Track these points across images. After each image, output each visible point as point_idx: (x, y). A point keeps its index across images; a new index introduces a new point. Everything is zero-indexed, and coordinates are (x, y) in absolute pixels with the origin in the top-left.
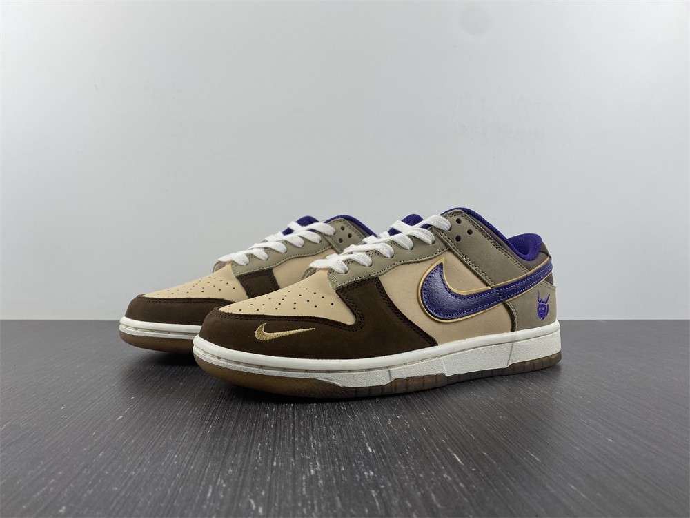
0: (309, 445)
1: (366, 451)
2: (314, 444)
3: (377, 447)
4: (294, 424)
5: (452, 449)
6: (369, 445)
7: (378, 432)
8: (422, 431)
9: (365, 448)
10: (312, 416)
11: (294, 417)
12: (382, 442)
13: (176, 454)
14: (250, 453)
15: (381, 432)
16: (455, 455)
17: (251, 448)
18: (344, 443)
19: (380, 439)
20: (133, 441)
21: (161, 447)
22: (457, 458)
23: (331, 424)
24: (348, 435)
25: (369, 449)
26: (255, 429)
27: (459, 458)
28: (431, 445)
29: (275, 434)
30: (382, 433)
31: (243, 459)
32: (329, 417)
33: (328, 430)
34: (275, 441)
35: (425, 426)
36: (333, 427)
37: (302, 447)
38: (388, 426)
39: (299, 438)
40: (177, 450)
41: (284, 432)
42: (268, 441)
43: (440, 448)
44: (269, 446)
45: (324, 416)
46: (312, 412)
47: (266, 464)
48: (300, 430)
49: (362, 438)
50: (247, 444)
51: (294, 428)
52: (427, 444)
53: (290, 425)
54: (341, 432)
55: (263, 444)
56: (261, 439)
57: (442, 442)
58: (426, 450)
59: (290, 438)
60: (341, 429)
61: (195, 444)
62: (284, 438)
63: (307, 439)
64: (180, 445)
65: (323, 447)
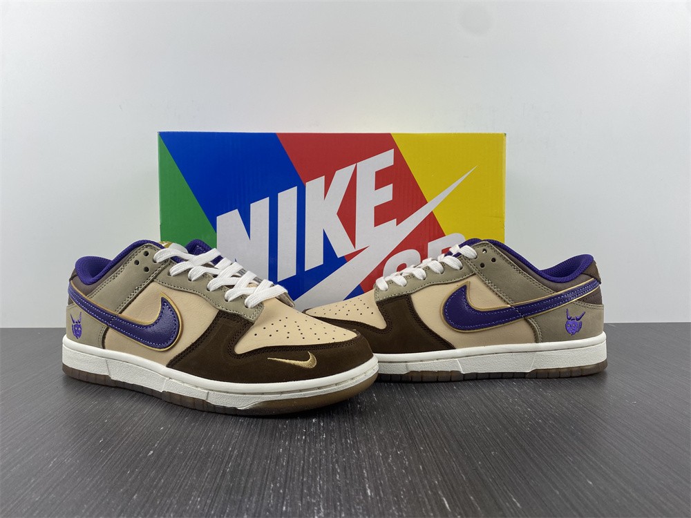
1: (365, 493)
2: (320, 485)
3: (376, 490)
4: (304, 461)
5: (443, 492)
6: (369, 487)
7: (378, 472)
8: (419, 468)
9: (365, 490)
10: (321, 452)
11: (305, 452)
12: (381, 483)
13: (199, 496)
14: (264, 495)
15: (381, 471)
16: (444, 499)
17: (265, 489)
18: (347, 484)
19: (380, 479)
20: (162, 481)
21: (187, 488)
22: (446, 503)
23: (337, 462)
24: (351, 474)
25: (369, 491)
26: (269, 467)
27: (448, 504)
28: (424, 486)
29: (287, 473)
30: (382, 473)
31: (257, 502)
32: (336, 452)
33: (334, 469)
34: (286, 482)
35: (422, 464)
36: (339, 466)
37: (309, 489)
38: (389, 464)
39: (308, 477)
40: (201, 492)
41: (294, 471)
43: (432, 491)
44: (280, 487)
45: (332, 451)
46: (321, 446)
47: (276, 508)
48: (308, 468)
49: (363, 476)
50: (261, 485)
51: (304, 464)
52: (421, 486)
53: (300, 462)
54: (345, 471)
55: (275, 485)
56: (274, 479)
57: (435, 484)
58: (420, 492)
59: (299, 478)
60: (345, 468)
61: (215, 485)
62: (294, 478)
63: (314, 479)
64: (203, 486)
65: (328, 489)
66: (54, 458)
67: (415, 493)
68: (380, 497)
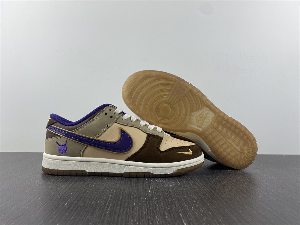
0: (156, 222)
2: (158, 220)
4: (147, 209)
6: (185, 222)
7: (188, 215)
8: (209, 214)
10: (155, 205)
11: (147, 205)
12: (191, 220)
15: (189, 214)
17: (128, 222)
18: (172, 221)
19: (190, 218)
20: (72, 217)
21: (86, 221)
23: (165, 210)
24: (174, 216)
26: (129, 212)
29: (139, 215)
30: (190, 215)
32: (163, 205)
33: (164, 213)
34: (139, 219)
35: (210, 211)
36: (166, 212)
37: (152, 222)
38: (192, 211)
39: (151, 217)
41: (143, 214)
42: (136, 219)
44: (137, 221)
45: (161, 205)
46: (155, 202)
48: (150, 213)
49: (181, 218)
50: (126, 220)
53: (145, 210)
54: (170, 214)
55: (134, 220)
56: (133, 217)
57: (220, 221)
59: (146, 217)
60: (170, 212)
61: (101, 220)
62: (143, 217)
63: (154, 218)
64: (95, 220)
65: (162, 222)
66: (15, 205)
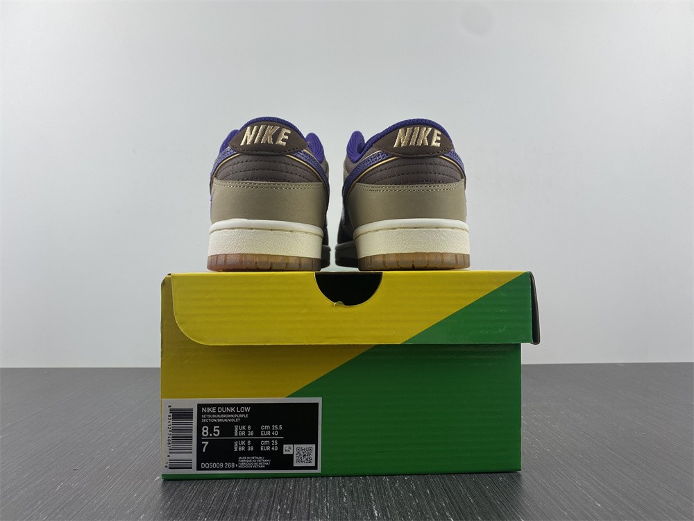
0: (323, 509)
1: (373, 514)
2: (327, 507)
3: (383, 511)
5: (450, 513)
6: (376, 509)
7: (385, 495)
8: (425, 493)
9: (372, 511)
12: (388, 506)
13: (206, 517)
14: (271, 515)
15: (388, 494)
17: (271, 510)
18: (354, 506)
19: (387, 501)
23: (344, 486)
24: (358, 497)
25: (376, 512)
26: (276, 491)
28: (431, 508)
29: (293, 496)
30: (389, 496)
33: (340, 492)
34: (293, 504)
35: (429, 488)
36: (345, 490)
37: (316, 510)
38: (396, 488)
39: (314, 500)
40: (207, 513)
41: (301, 495)
42: (287, 505)
43: (439, 512)
44: (287, 509)
48: (315, 492)
49: (371, 501)
50: (268, 507)
51: (310, 489)
52: (428, 507)
53: (307, 486)
54: (352, 494)
55: (282, 506)
56: (281, 501)
57: (442, 506)
58: (427, 514)
59: (306, 501)
60: (352, 492)
61: (222, 507)
62: (301, 501)
63: (321, 501)
64: (210, 508)
65: (335, 510)
66: (61, 482)
67: (422, 514)
68: (387, 517)
